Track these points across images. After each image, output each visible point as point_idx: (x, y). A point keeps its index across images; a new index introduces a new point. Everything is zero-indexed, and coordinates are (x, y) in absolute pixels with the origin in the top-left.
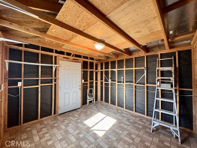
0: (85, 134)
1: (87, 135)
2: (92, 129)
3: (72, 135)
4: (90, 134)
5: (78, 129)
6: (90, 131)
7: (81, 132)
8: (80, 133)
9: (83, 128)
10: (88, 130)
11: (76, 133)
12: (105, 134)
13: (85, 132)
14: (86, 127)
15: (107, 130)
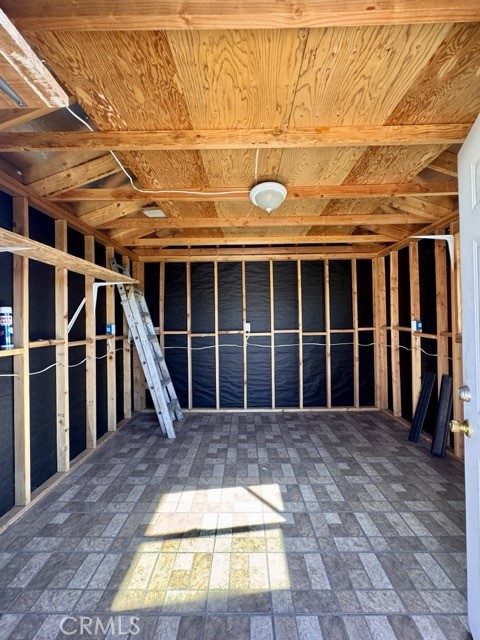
0: (319, 515)
1: (312, 510)
2: (281, 519)
3: (372, 540)
4: (299, 508)
5: (338, 554)
6: (294, 514)
7: (328, 533)
8: (334, 530)
9: (312, 543)
10: (298, 522)
11: (349, 541)
12: (261, 483)
13: (315, 525)
14: (298, 541)
15: (240, 490)
